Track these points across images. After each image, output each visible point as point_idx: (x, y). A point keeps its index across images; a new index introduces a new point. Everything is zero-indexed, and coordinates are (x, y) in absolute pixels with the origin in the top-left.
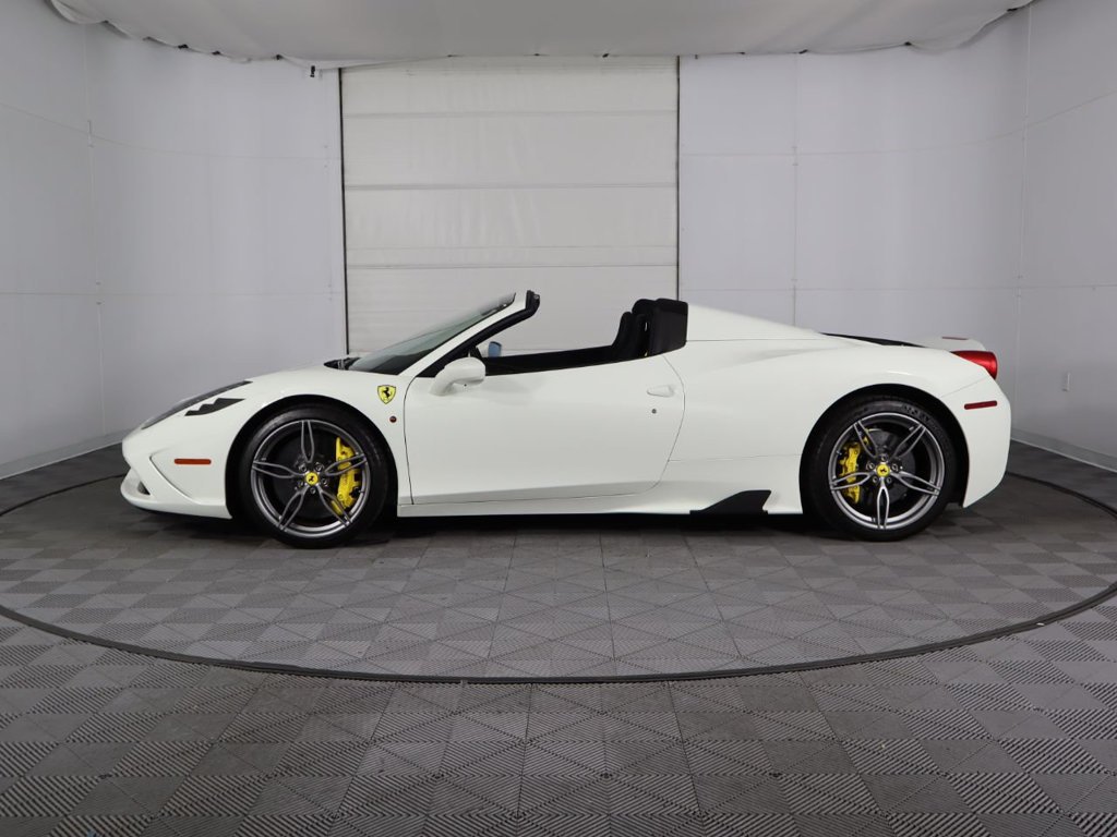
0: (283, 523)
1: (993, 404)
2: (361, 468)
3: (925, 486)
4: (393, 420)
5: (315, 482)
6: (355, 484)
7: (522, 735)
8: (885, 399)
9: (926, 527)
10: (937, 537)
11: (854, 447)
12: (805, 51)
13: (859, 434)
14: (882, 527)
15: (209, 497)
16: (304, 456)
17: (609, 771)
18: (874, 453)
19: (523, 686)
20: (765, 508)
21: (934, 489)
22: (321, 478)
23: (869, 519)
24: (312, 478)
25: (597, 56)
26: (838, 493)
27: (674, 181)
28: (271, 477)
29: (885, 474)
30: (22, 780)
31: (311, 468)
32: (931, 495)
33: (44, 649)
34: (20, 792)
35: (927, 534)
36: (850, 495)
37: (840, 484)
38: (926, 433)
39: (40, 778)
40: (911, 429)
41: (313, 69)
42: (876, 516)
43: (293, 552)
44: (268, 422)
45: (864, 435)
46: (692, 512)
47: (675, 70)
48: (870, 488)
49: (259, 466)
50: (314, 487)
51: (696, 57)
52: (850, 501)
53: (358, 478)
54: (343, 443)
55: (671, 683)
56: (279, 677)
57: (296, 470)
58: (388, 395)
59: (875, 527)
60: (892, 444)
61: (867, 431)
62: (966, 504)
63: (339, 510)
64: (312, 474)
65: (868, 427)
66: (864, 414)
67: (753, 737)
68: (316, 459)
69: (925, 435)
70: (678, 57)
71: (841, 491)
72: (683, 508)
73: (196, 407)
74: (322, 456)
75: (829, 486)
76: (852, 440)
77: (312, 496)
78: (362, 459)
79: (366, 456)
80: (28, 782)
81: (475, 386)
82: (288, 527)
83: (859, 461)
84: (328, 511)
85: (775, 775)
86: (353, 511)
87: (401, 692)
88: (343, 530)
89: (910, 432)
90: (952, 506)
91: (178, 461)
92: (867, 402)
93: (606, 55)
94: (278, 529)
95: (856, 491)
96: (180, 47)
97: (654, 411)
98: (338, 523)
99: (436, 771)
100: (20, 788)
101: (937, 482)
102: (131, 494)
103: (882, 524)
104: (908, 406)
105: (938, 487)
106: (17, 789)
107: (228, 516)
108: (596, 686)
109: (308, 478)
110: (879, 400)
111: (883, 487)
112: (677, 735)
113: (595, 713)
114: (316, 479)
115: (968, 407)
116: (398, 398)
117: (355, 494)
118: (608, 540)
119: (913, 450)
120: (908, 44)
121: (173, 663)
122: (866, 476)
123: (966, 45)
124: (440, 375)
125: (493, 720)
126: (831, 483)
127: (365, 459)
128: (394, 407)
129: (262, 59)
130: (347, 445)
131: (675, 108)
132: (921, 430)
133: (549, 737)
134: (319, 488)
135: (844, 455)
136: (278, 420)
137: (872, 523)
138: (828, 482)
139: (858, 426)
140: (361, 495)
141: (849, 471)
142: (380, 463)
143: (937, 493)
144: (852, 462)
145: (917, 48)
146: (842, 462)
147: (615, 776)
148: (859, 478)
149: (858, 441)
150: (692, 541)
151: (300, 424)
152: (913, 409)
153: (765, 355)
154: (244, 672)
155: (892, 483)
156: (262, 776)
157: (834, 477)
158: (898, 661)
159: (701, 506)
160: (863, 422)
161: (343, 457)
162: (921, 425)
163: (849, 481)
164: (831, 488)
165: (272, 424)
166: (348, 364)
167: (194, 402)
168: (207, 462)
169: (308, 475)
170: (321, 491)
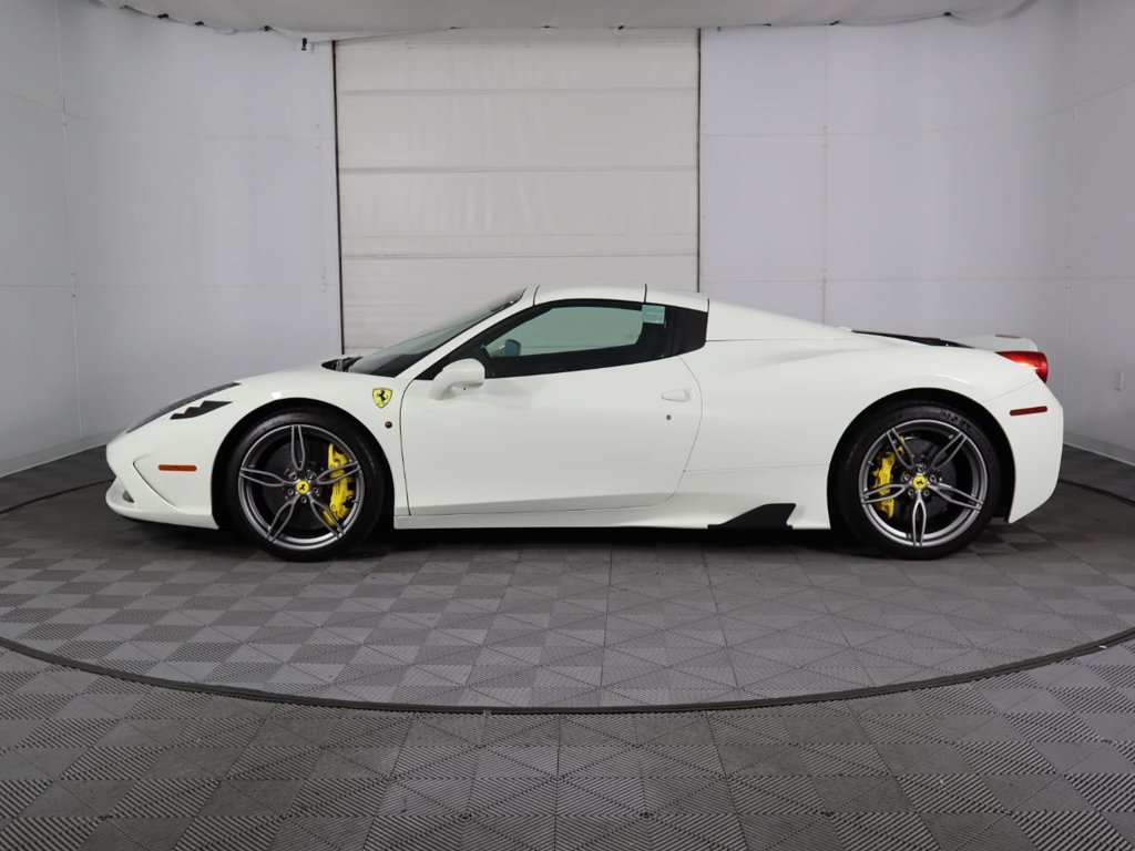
0: (272, 534)
1: (1043, 409)
2: (355, 476)
3: (966, 500)
4: (389, 425)
5: (306, 491)
6: (349, 493)
7: (552, 770)
8: (920, 405)
9: (969, 543)
10: (979, 555)
11: (887, 456)
12: (837, 22)
13: (893, 442)
14: (918, 544)
15: (194, 506)
16: (295, 463)
17: (649, 810)
18: (909, 463)
19: (552, 717)
20: (789, 523)
21: (976, 503)
22: (313, 487)
23: (903, 535)
24: (302, 487)
25: (611, 28)
26: (871, 507)
27: (694, 163)
28: (261, 485)
29: (922, 486)
30: (15, 821)
31: (301, 475)
32: (972, 510)
33: (29, 676)
34: (13, 835)
35: (970, 551)
36: (883, 509)
37: (872, 497)
38: (967, 441)
39: (34, 819)
40: (951, 437)
41: (305, 41)
42: (912, 532)
43: (283, 565)
44: (256, 427)
45: (899, 444)
46: (710, 526)
47: (696, 44)
48: (905, 501)
49: (247, 473)
50: (305, 496)
51: (719, 29)
52: (883, 515)
53: (351, 487)
54: (336, 449)
55: (709, 713)
56: (287, 707)
57: (286, 478)
58: (383, 399)
59: (910, 544)
60: (931, 454)
61: (902, 439)
62: (1013, 518)
63: (331, 520)
64: (303, 483)
65: (904, 435)
66: (898, 420)
67: (801, 773)
68: (307, 465)
69: (967, 443)
70: (699, 30)
71: (874, 505)
72: (700, 521)
73: (182, 410)
74: (314, 463)
75: (859, 499)
76: (885, 449)
77: (302, 506)
78: (355, 467)
79: (360, 463)
80: (22, 823)
81: (473, 390)
82: (278, 538)
83: (893, 472)
84: (320, 522)
85: (828, 815)
86: (345, 523)
87: (420, 724)
88: (335, 543)
89: (949, 441)
90: (997, 521)
91: (163, 468)
92: (901, 408)
93: (621, 28)
94: (267, 539)
95: (890, 505)
96: (160, 17)
97: (669, 417)
98: (331, 534)
99: (463, 811)
100: (13, 831)
101: (979, 495)
102: (117, 503)
103: (919, 540)
104: (947, 412)
105: (981, 500)
106: (10, 831)
107: (215, 527)
108: (629, 716)
109: (298, 487)
110: (915, 405)
111: (920, 500)
112: (720, 771)
113: (630, 746)
114: (307, 487)
115: (1014, 413)
116: (394, 402)
117: (348, 504)
118: (619, 556)
119: (953, 459)
120: (948, 14)
121: (171, 691)
122: (900, 489)
123: (1011, 14)
124: (439, 377)
125: (521, 754)
126: (861, 495)
127: (359, 467)
128: (390, 412)
129: (249, 30)
130: (340, 452)
131: (696, 85)
132: (961, 438)
133: (581, 773)
134: (310, 497)
135: (877, 465)
136: (267, 424)
137: (907, 539)
138: (858, 494)
139: (892, 434)
140: (355, 505)
141: (882, 483)
142: (374, 472)
143: (978, 507)
144: (885, 473)
145: (957, 18)
146: (875, 473)
147: (655, 816)
148: (893, 491)
149: (892, 450)
150: (710, 557)
151: (290, 429)
152: (953, 415)
153: (789, 357)
154: (249, 701)
155: (930, 496)
156: (276, 817)
157: (866, 489)
158: (951, 687)
159: (720, 519)
160: (897, 430)
161: (336, 464)
162: (961, 433)
163: (882, 493)
164: (862, 501)
165: (260, 428)
166: (347, 365)
167: (180, 404)
168: (193, 468)
169: (299, 483)
170: (312, 501)
